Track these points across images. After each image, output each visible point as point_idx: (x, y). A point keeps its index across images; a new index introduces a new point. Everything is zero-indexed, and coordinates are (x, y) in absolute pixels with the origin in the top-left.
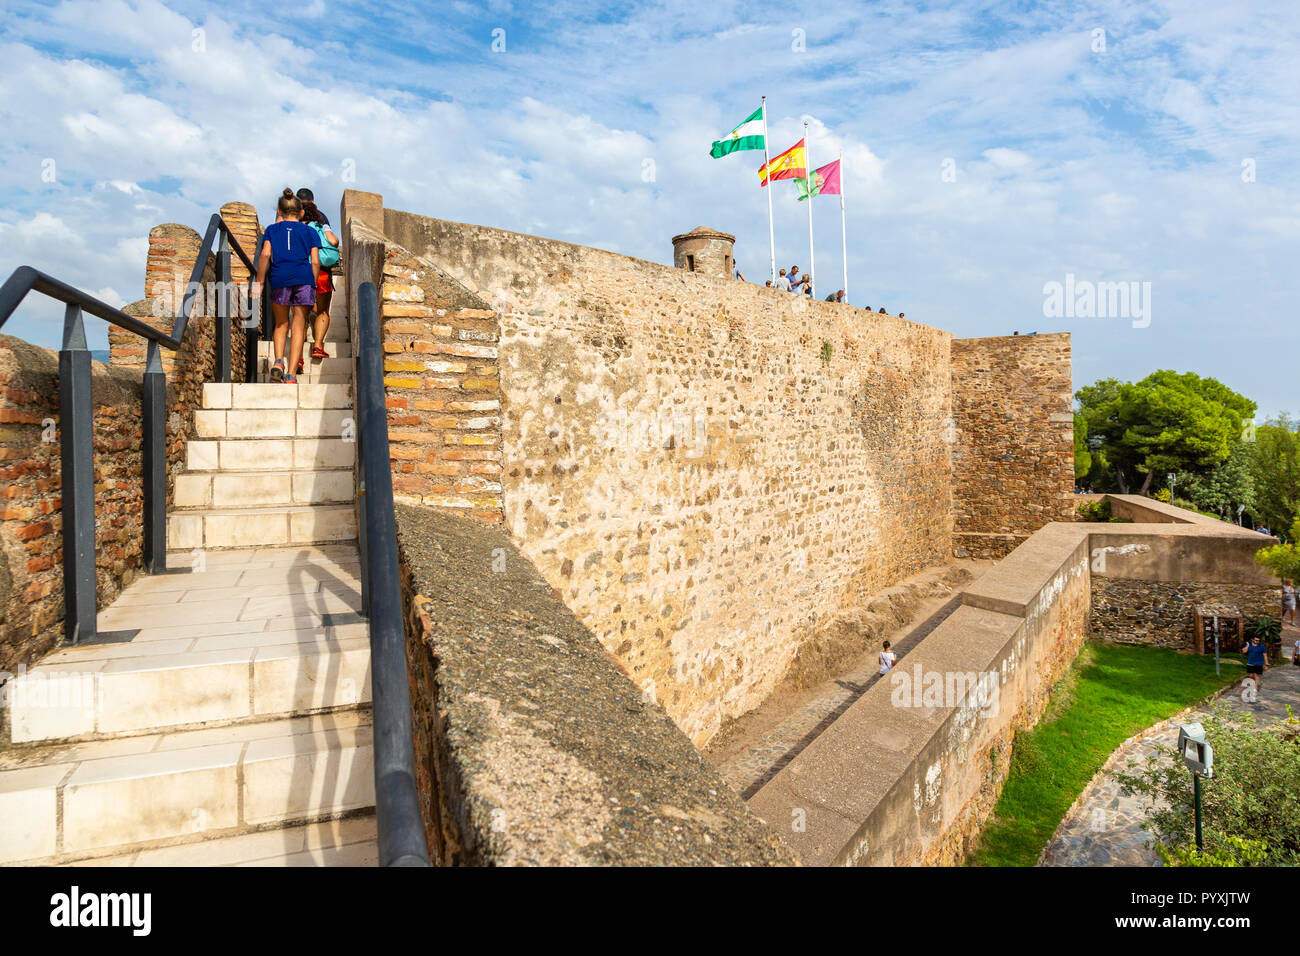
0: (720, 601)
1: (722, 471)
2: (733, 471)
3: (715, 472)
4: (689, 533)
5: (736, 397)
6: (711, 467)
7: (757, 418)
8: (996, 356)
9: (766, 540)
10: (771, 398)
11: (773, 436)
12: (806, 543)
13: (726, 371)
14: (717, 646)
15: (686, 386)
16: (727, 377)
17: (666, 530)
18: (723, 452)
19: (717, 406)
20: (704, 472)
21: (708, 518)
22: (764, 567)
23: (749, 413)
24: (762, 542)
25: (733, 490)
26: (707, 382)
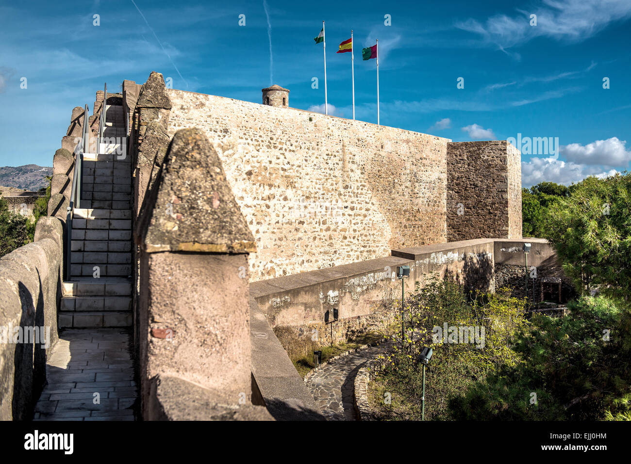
0: (274, 243)
1: (277, 188)
2: (283, 188)
3: (273, 188)
4: (258, 211)
5: (285, 158)
6: (270, 186)
7: (297, 168)
8: (470, 152)
9: (302, 223)
10: (306, 160)
11: (308, 177)
12: (328, 229)
13: (280, 146)
14: (271, 262)
15: (258, 151)
16: (281, 149)
17: (246, 207)
18: (277, 180)
19: (274, 160)
20: (267, 187)
21: (268, 207)
22: (300, 235)
23: (293, 165)
24: (299, 223)
25: (283, 197)
26: (269, 150)
